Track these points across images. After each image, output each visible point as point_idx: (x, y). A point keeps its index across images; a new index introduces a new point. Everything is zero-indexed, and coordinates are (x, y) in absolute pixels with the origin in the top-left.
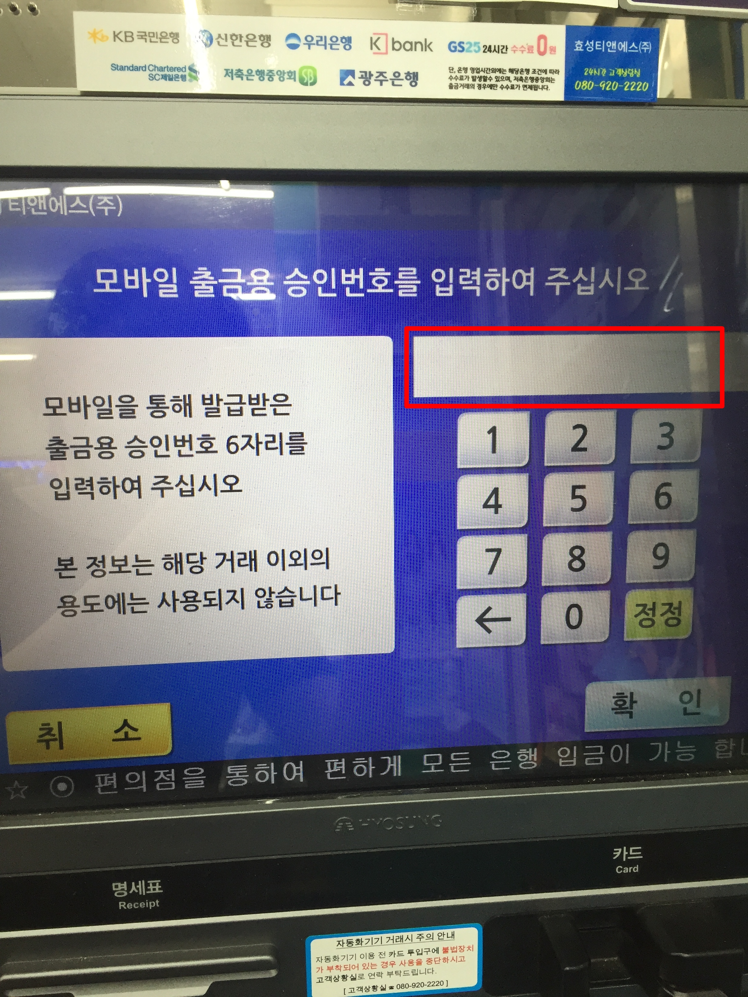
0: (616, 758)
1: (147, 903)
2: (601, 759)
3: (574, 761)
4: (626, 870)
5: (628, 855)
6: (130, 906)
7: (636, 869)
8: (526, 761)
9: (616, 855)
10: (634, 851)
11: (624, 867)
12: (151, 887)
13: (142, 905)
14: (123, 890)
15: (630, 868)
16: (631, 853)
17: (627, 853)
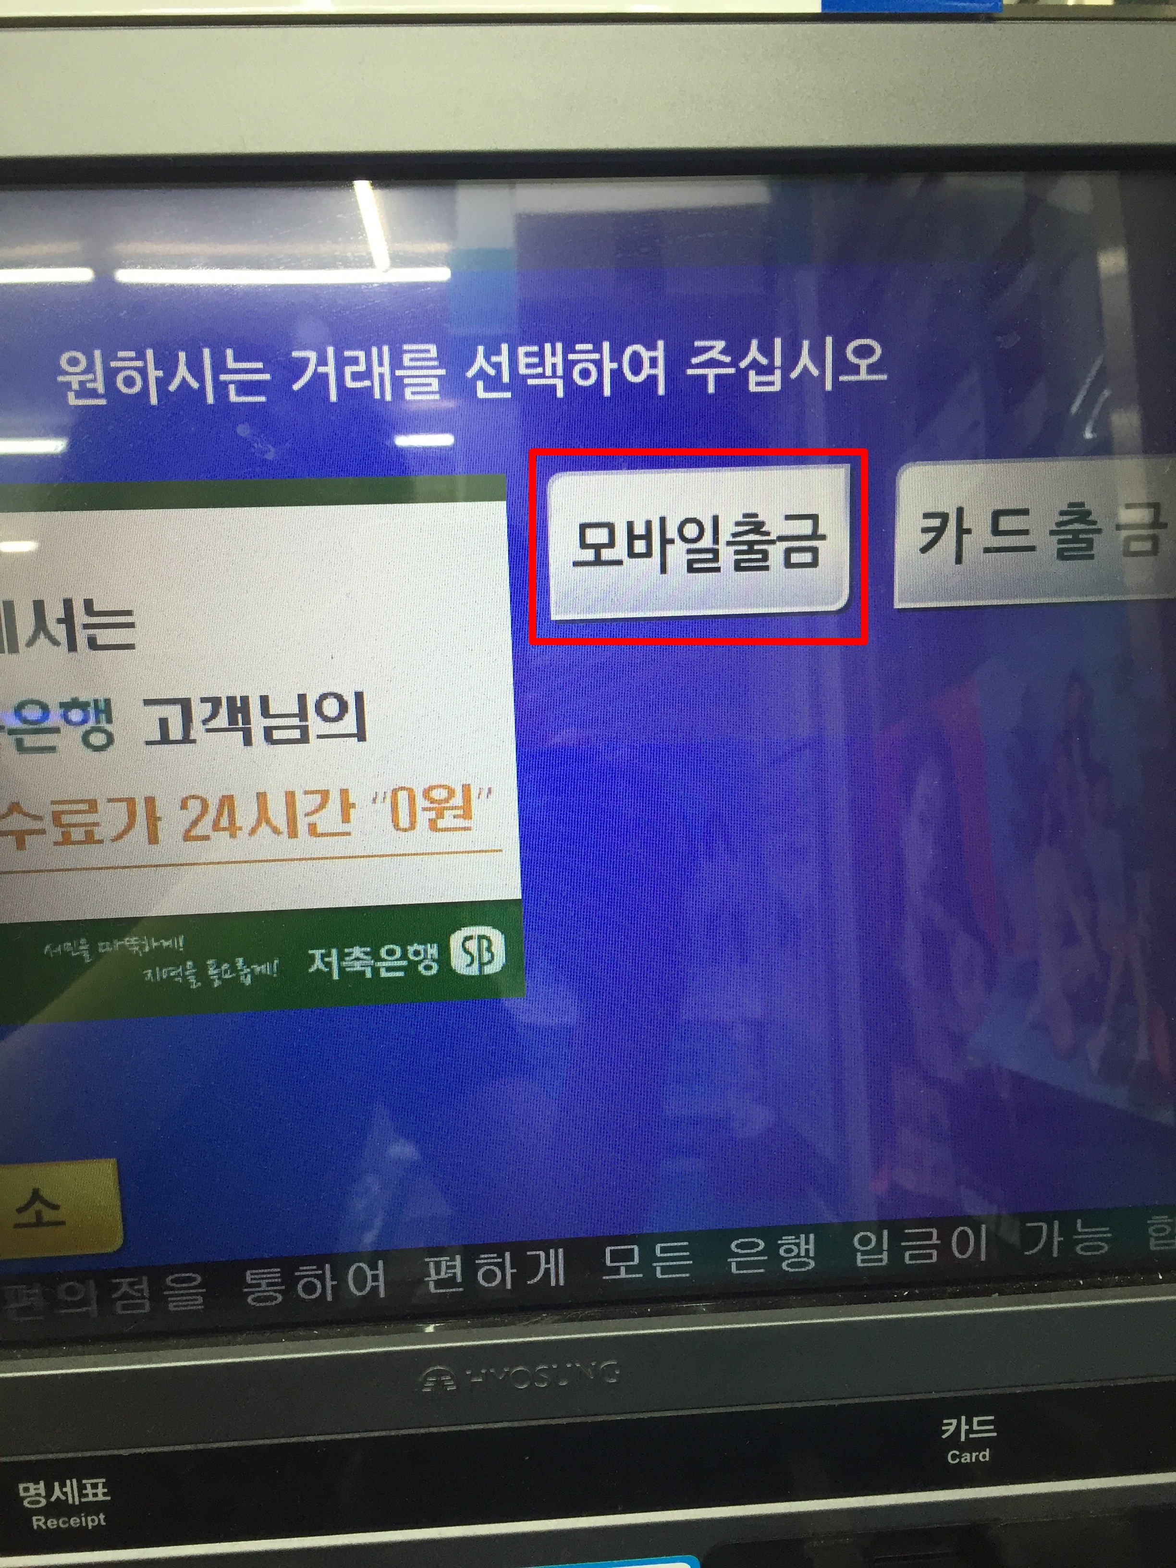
0: (962, 1251)
1: (83, 1519)
2: (935, 1253)
3: (885, 1256)
4: (967, 1458)
5: (970, 1431)
6: (52, 1523)
7: (984, 1456)
8: (795, 1257)
9: (947, 1430)
10: (980, 1423)
11: (962, 1452)
12: (89, 1490)
13: (74, 1522)
14: (38, 1495)
15: (974, 1455)
16: (975, 1427)
17: (967, 1427)
